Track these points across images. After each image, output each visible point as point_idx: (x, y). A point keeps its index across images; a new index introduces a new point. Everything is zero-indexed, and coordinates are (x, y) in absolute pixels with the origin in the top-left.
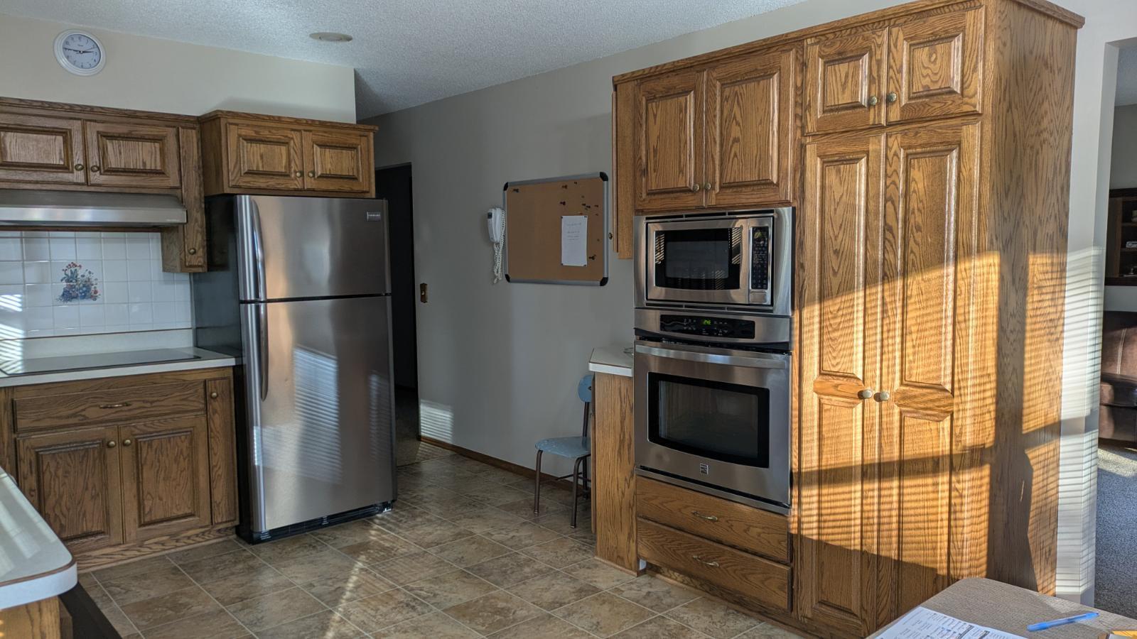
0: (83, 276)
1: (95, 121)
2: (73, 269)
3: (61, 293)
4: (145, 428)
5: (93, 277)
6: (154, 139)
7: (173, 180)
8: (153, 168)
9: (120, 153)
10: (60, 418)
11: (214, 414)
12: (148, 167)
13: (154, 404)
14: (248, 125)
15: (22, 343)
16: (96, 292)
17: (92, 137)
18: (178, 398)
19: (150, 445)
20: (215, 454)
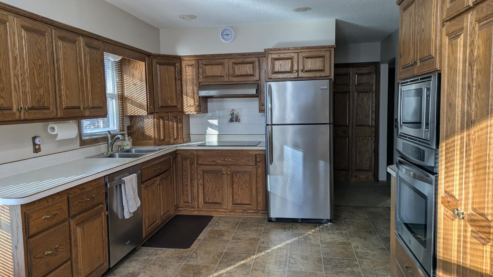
0: (236, 114)
1: (232, 59)
2: (233, 111)
3: (229, 120)
4: (235, 169)
5: (239, 114)
6: (251, 63)
7: (257, 78)
8: (250, 74)
9: (239, 69)
10: (209, 161)
11: (259, 168)
12: (248, 74)
13: (238, 161)
14: (276, 53)
15: (218, 136)
16: (240, 119)
17: (231, 64)
18: (246, 160)
19: (236, 176)
20: (259, 183)
